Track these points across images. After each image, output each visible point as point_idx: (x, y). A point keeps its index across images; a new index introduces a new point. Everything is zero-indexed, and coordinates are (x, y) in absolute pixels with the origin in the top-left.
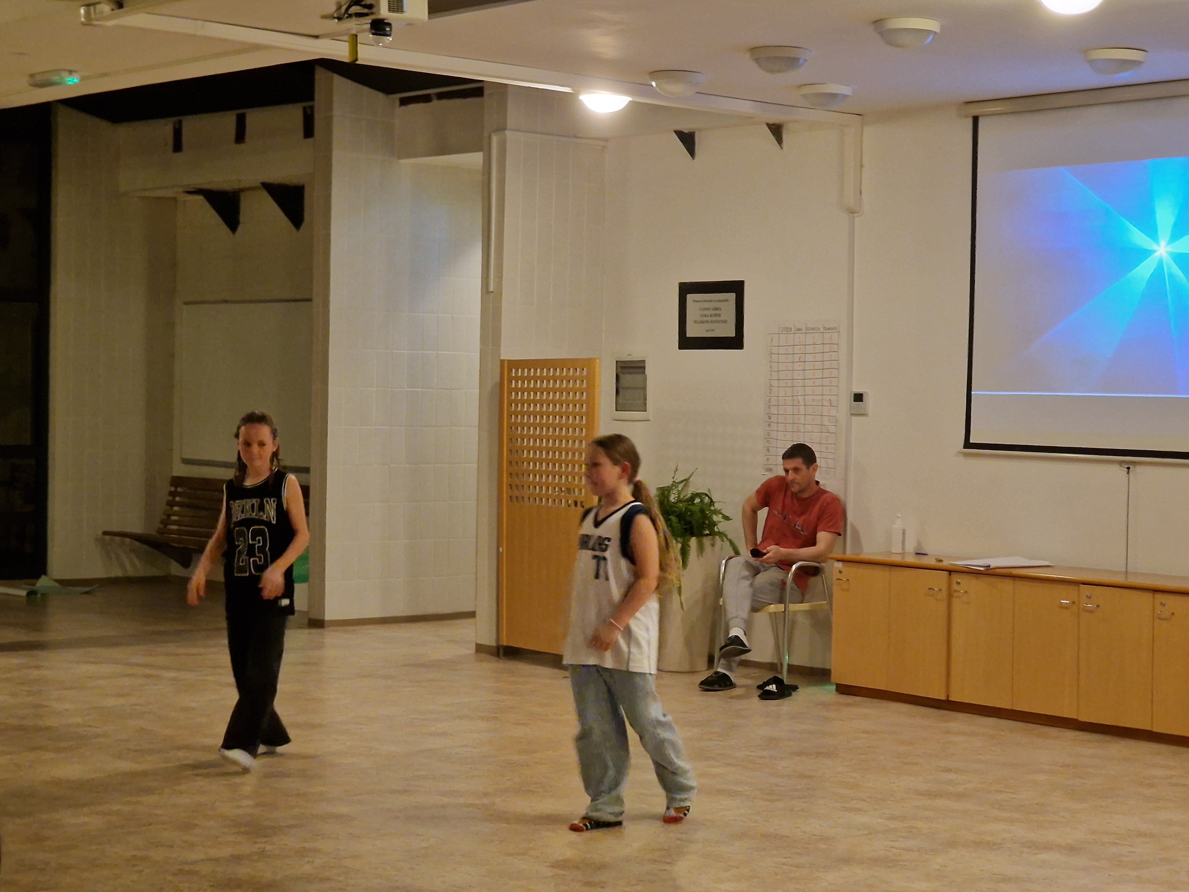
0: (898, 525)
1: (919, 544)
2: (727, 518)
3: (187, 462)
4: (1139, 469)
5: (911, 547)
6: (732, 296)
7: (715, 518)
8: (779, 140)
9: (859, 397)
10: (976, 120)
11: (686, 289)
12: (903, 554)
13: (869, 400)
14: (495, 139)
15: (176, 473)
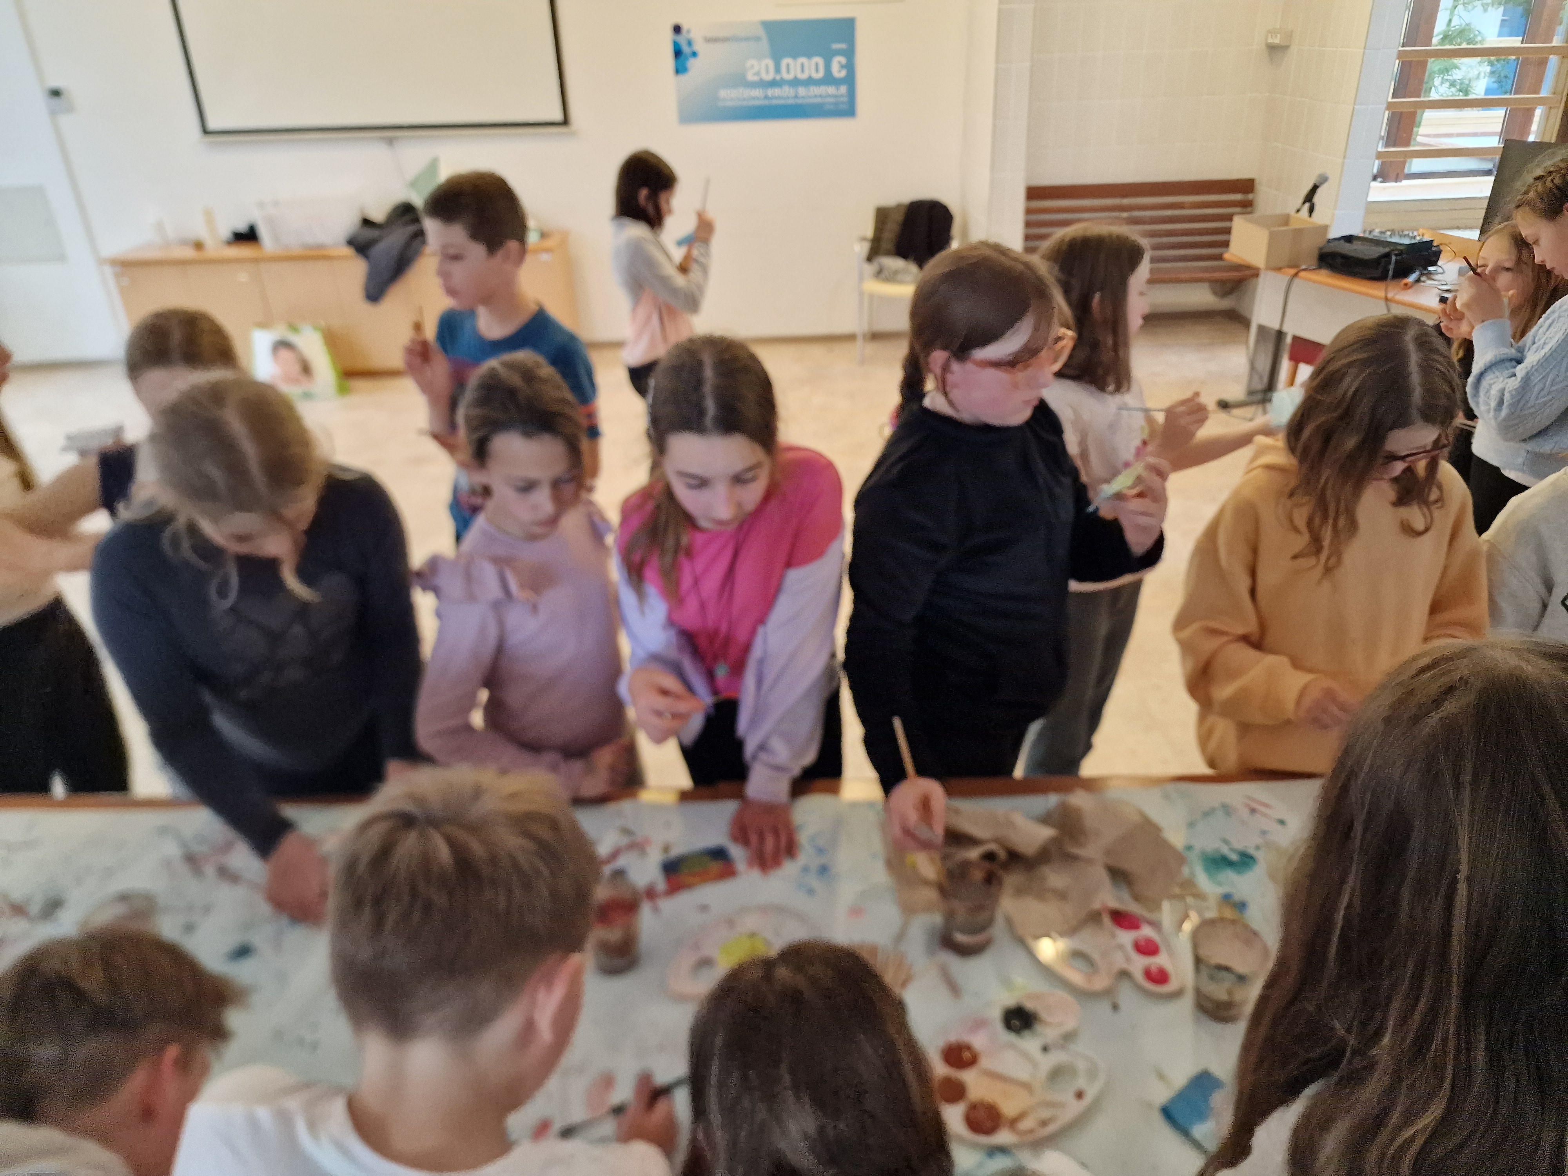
5: (177, 238)
9: (56, 93)
13: (72, 96)
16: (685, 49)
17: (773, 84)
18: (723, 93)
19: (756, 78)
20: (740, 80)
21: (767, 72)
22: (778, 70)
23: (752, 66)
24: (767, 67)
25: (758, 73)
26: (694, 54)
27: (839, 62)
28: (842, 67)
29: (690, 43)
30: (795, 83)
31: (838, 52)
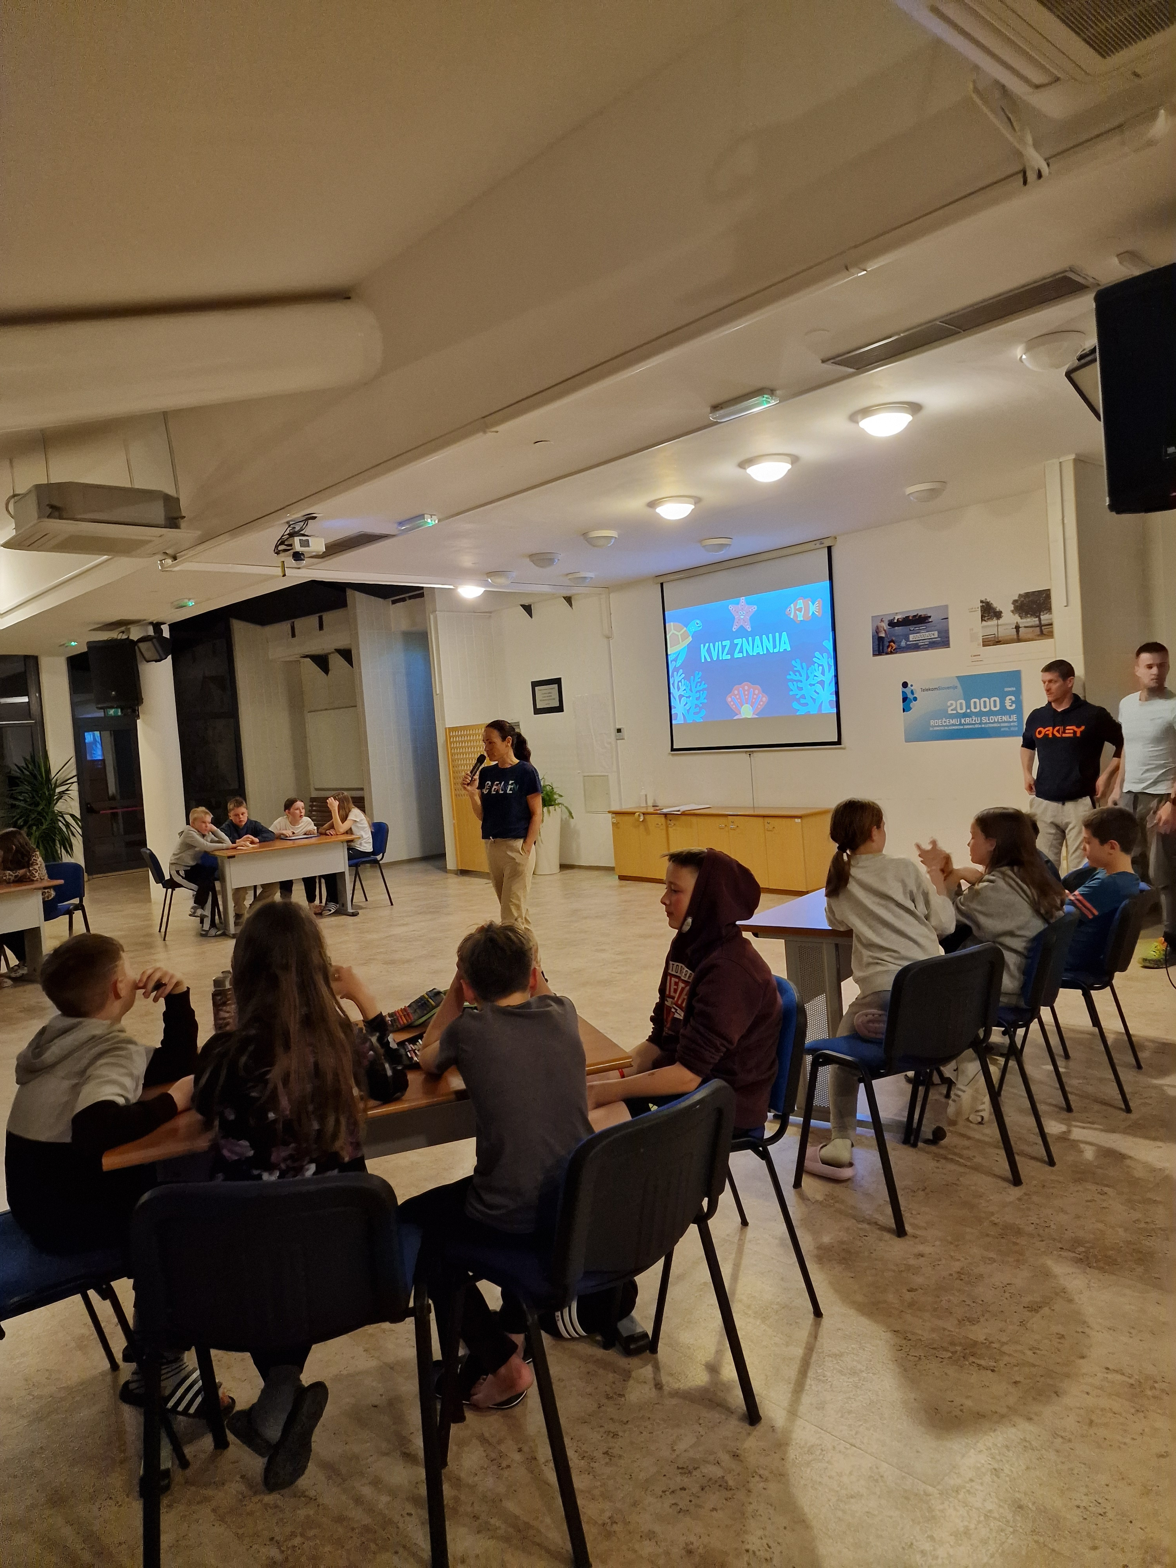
0: (643, 793)
1: (655, 801)
2: (561, 796)
3: (317, 789)
4: (755, 754)
5: (650, 803)
6: (556, 686)
7: (556, 796)
8: (571, 605)
9: (619, 731)
10: (662, 584)
11: (535, 684)
12: (647, 807)
13: (625, 732)
14: (432, 616)
15: (313, 796)
16: (910, 696)
17: (965, 715)
18: (932, 723)
19: (955, 712)
20: (943, 714)
21: (961, 709)
22: (968, 707)
23: (952, 704)
24: (961, 704)
25: (955, 709)
26: (915, 699)
27: (1010, 699)
28: (1013, 702)
29: (912, 693)
30: (981, 714)
31: (1010, 693)
